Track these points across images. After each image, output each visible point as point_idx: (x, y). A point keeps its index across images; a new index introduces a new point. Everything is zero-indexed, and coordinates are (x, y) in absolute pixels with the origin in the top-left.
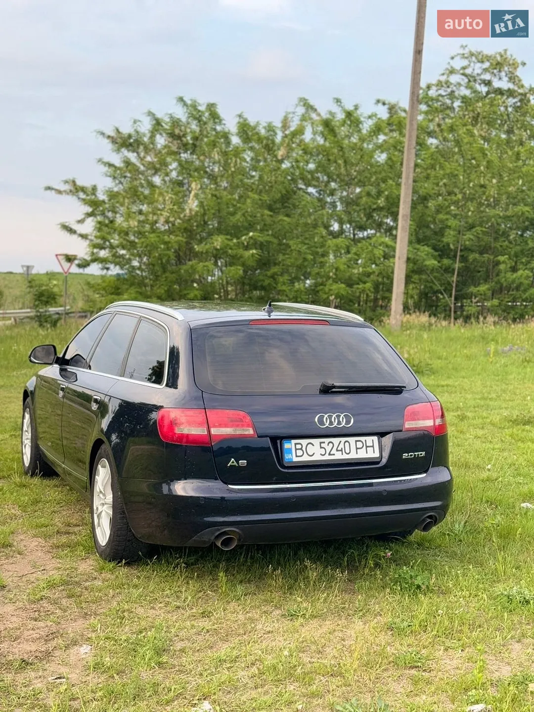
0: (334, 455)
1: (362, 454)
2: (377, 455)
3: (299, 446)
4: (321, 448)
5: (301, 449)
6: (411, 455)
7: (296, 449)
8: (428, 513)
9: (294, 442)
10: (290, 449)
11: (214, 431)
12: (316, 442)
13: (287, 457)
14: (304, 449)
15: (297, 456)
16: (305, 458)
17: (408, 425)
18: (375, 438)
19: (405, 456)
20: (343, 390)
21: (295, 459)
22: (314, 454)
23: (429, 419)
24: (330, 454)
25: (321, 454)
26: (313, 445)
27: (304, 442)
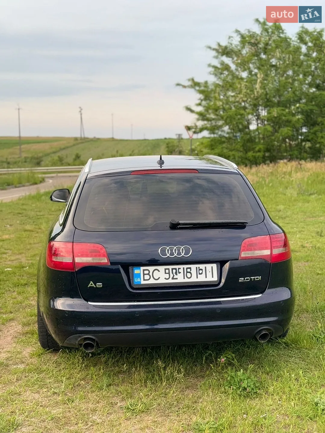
0: (177, 279)
1: (202, 279)
2: (215, 278)
3: (146, 272)
4: (165, 273)
5: (148, 274)
6: (247, 279)
7: (144, 274)
8: (262, 327)
9: (142, 268)
10: (139, 274)
11: (78, 260)
12: (162, 268)
13: (136, 280)
14: (151, 274)
15: (144, 280)
16: (152, 281)
17: (243, 255)
18: (214, 266)
19: (241, 280)
20: (189, 226)
21: (143, 282)
22: (159, 278)
23: (266, 248)
24: (173, 278)
25: (165, 278)
26: (159, 271)
27: (151, 268)
